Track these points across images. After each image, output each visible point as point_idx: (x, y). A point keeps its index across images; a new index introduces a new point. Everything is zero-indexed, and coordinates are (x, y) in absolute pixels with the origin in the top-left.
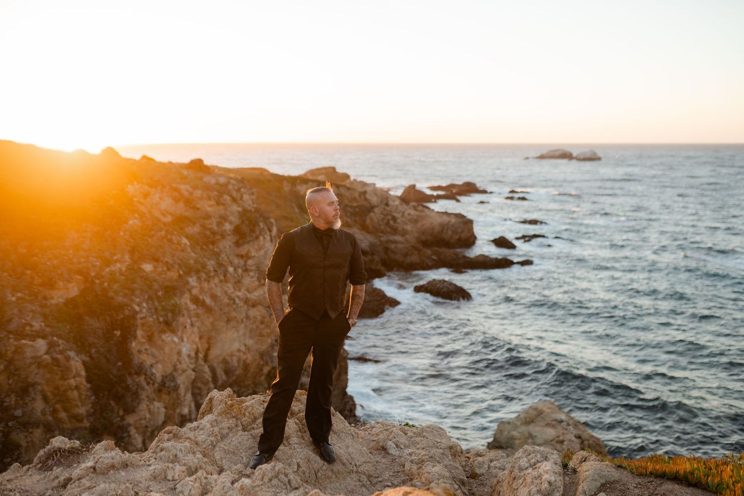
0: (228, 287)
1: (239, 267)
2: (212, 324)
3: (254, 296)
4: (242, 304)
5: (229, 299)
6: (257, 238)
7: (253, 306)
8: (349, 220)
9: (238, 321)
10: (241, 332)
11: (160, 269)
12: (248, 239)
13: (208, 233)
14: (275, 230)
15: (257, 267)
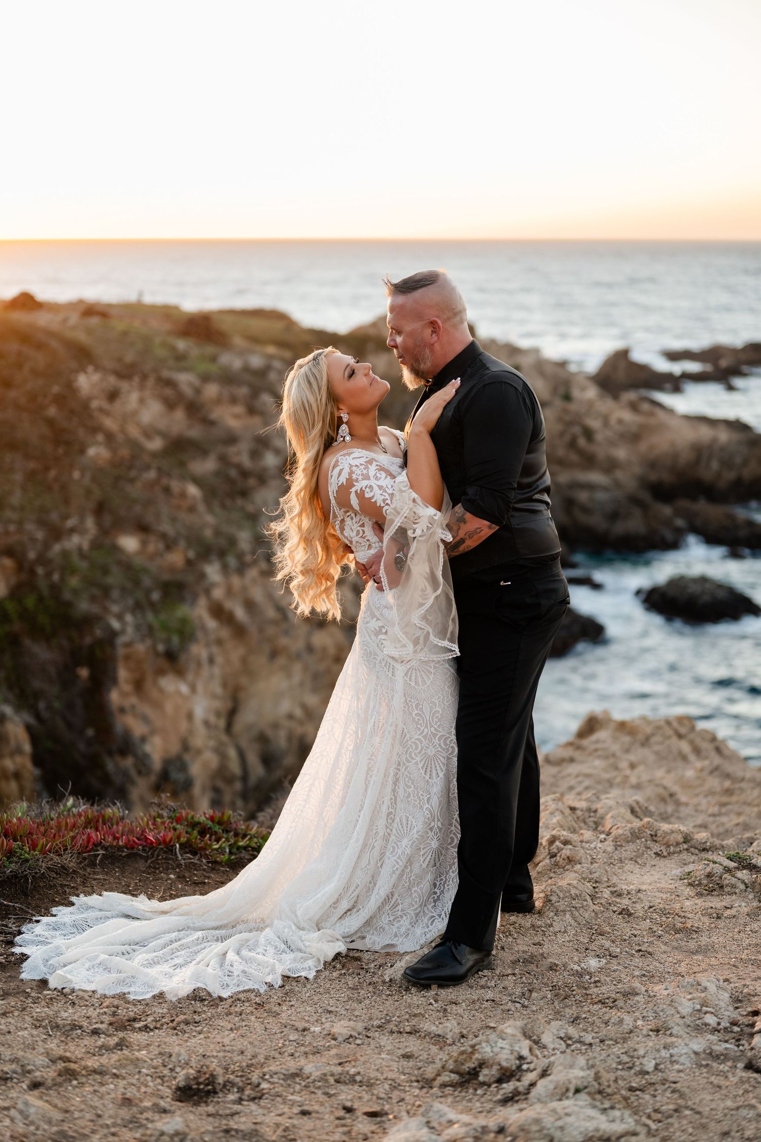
2: (244, 661)
11: (151, 548)
13: (233, 473)
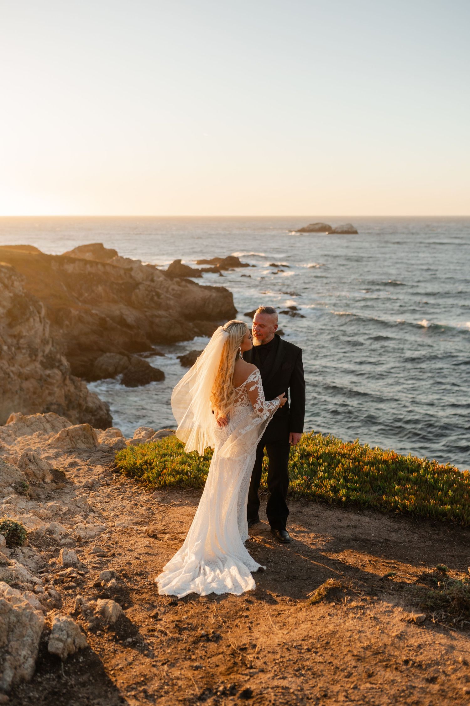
0: (3, 363)
1: (12, 345)
3: (27, 370)
4: (16, 378)
5: (4, 374)
6: (28, 319)
7: (26, 379)
8: (115, 296)
9: (12, 393)
10: (16, 402)
12: (20, 321)
14: (43, 312)
15: (28, 345)
